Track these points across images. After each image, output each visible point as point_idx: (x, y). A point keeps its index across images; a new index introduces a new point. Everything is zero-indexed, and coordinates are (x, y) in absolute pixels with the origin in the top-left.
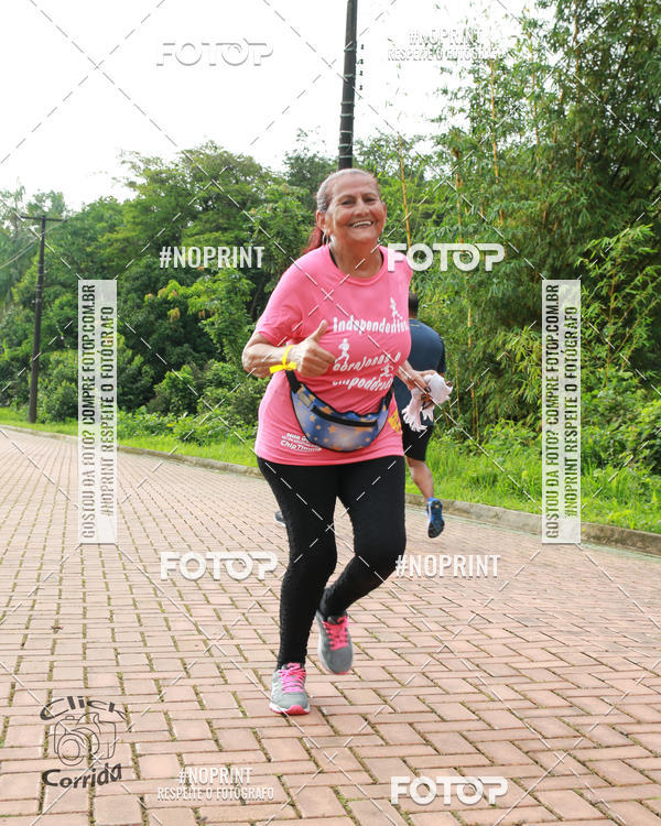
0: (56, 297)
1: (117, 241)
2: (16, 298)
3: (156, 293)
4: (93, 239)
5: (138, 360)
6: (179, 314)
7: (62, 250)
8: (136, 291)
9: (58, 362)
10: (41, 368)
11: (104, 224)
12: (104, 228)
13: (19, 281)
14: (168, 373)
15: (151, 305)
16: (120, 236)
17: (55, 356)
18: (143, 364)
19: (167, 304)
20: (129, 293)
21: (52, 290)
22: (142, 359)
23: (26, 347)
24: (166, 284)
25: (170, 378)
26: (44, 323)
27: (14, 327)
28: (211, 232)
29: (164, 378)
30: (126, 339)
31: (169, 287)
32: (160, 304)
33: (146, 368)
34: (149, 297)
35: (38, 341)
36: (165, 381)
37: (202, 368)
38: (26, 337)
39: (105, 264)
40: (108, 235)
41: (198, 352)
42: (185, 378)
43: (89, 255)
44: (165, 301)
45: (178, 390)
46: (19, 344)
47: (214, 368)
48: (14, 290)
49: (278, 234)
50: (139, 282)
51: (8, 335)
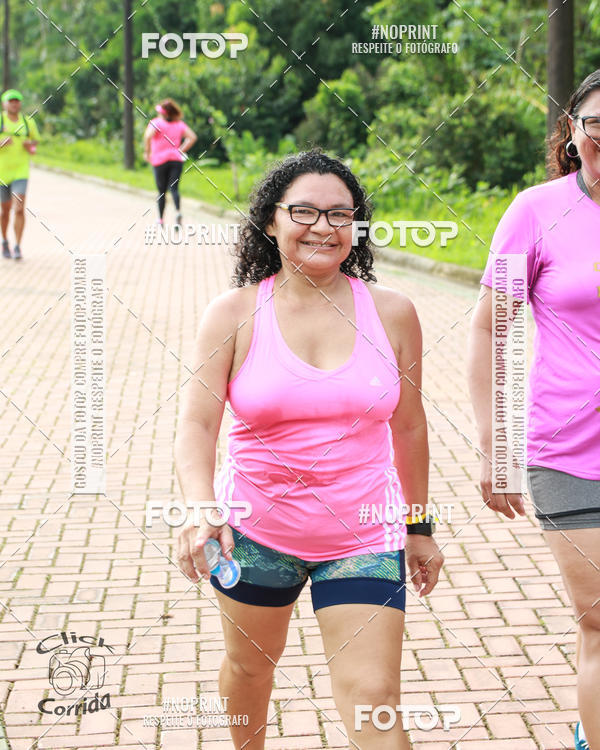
5: (278, 63)
9: (162, 75)
10: (137, 81)
14: (323, 84)
18: (286, 69)
23: (114, 50)
25: (326, 92)
29: (317, 91)
30: (258, 32)
33: (290, 75)
36: (319, 97)
38: (112, 35)
42: (348, 91)
45: (338, 109)
46: (104, 46)
47: (391, 72)
51: (86, 34)
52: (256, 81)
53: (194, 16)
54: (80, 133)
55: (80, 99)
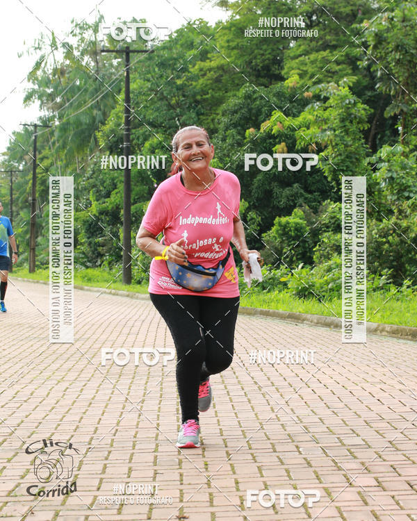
0: (146, 139)
1: (210, 70)
2: (102, 144)
3: (258, 127)
4: (184, 70)
7: (149, 85)
8: (235, 125)
11: (193, 52)
12: (195, 56)
13: (104, 124)
14: (277, 219)
15: (254, 141)
16: (213, 64)
18: (248, 210)
19: (271, 139)
20: (227, 129)
21: (140, 131)
22: (247, 204)
23: (116, 198)
24: (269, 116)
25: (280, 224)
26: (134, 170)
27: (101, 177)
28: (317, 51)
29: (273, 225)
31: (273, 118)
32: (264, 139)
33: (252, 215)
34: (250, 132)
35: (128, 190)
36: (274, 229)
37: (316, 211)
39: (199, 97)
40: (199, 64)
41: (311, 192)
42: (297, 224)
43: (179, 88)
44: (269, 136)
45: (289, 237)
46: (108, 195)
47: (330, 209)
48: (99, 135)
49: (397, 48)
50: (237, 116)
51: (94, 186)
54: (88, 264)
55: (88, 238)
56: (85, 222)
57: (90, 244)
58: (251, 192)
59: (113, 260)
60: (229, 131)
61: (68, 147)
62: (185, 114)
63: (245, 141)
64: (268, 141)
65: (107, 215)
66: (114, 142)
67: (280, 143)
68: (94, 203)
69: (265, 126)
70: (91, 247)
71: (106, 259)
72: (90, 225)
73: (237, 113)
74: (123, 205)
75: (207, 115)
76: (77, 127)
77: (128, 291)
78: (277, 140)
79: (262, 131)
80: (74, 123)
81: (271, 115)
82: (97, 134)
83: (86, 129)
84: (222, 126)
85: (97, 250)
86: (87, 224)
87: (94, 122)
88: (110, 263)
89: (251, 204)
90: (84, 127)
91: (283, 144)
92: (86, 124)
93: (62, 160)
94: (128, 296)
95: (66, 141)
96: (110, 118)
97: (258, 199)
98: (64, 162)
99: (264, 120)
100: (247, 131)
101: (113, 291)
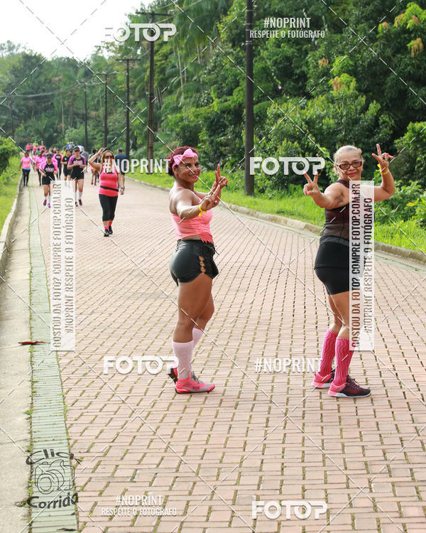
3: (391, 20)
5: (374, 107)
6: (421, 45)
8: (367, 19)
9: (278, 116)
10: (257, 121)
13: (226, 14)
14: (410, 125)
15: (387, 37)
17: (273, 108)
18: (380, 112)
19: (406, 33)
20: (358, 22)
22: (379, 106)
23: (238, 96)
24: (403, 8)
26: (258, 66)
27: (223, 73)
29: (406, 131)
30: (357, 81)
31: (407, 11)
32: (398, 34)
33: (384, 117)
34: (383, 26)
35: (251, 88)
36: (407, 136)
38: (237, 84)
44: (404, 30)
46: (230, 93)
48: (220, 26)
50: (371, 7)
51: (216, 83)
52: (356, 122)
53: (304, 68)
54: (210, 164)
55: (210, 136)
56: (206, 119)
57: (211, 142)
58: (383, 92)
59: (236, 161)
60: (360, 25)
61: (188, 37)
62: (313, 4)
63: (378, 36)
64: (402, 36)
65: (229, 113)
66: (237, 35)
67: (415, 38)
68: (216, 101)
69: (399, 20)
70: (213, 146)
71: (229, 160)
72: (212, 122)
73: (369, 5)
74: (245, 105)
75: (338, 5)
76: (198, 14)
77: (248, 207)
78: (413, 35)
79: (396, 24)
80: (195, 9)
81: (406, 8)
82: (218, 25)
83: (207, 16)
84: (352, 19)
85: (219, 149)
86: (209, 121)
87: (216, 8)
88: (232, 165)
89: (384, 105)
90: (205, 13)
91: (419, 40)
92: (207, 10)
93: (182, 48)
94: (248, 213)
95: (186, 28)
96: (232, 8)
97: (391, 100)
98: (184, 52)
99: (398, 14)
100: (380, 25)
101: (233, 206)
